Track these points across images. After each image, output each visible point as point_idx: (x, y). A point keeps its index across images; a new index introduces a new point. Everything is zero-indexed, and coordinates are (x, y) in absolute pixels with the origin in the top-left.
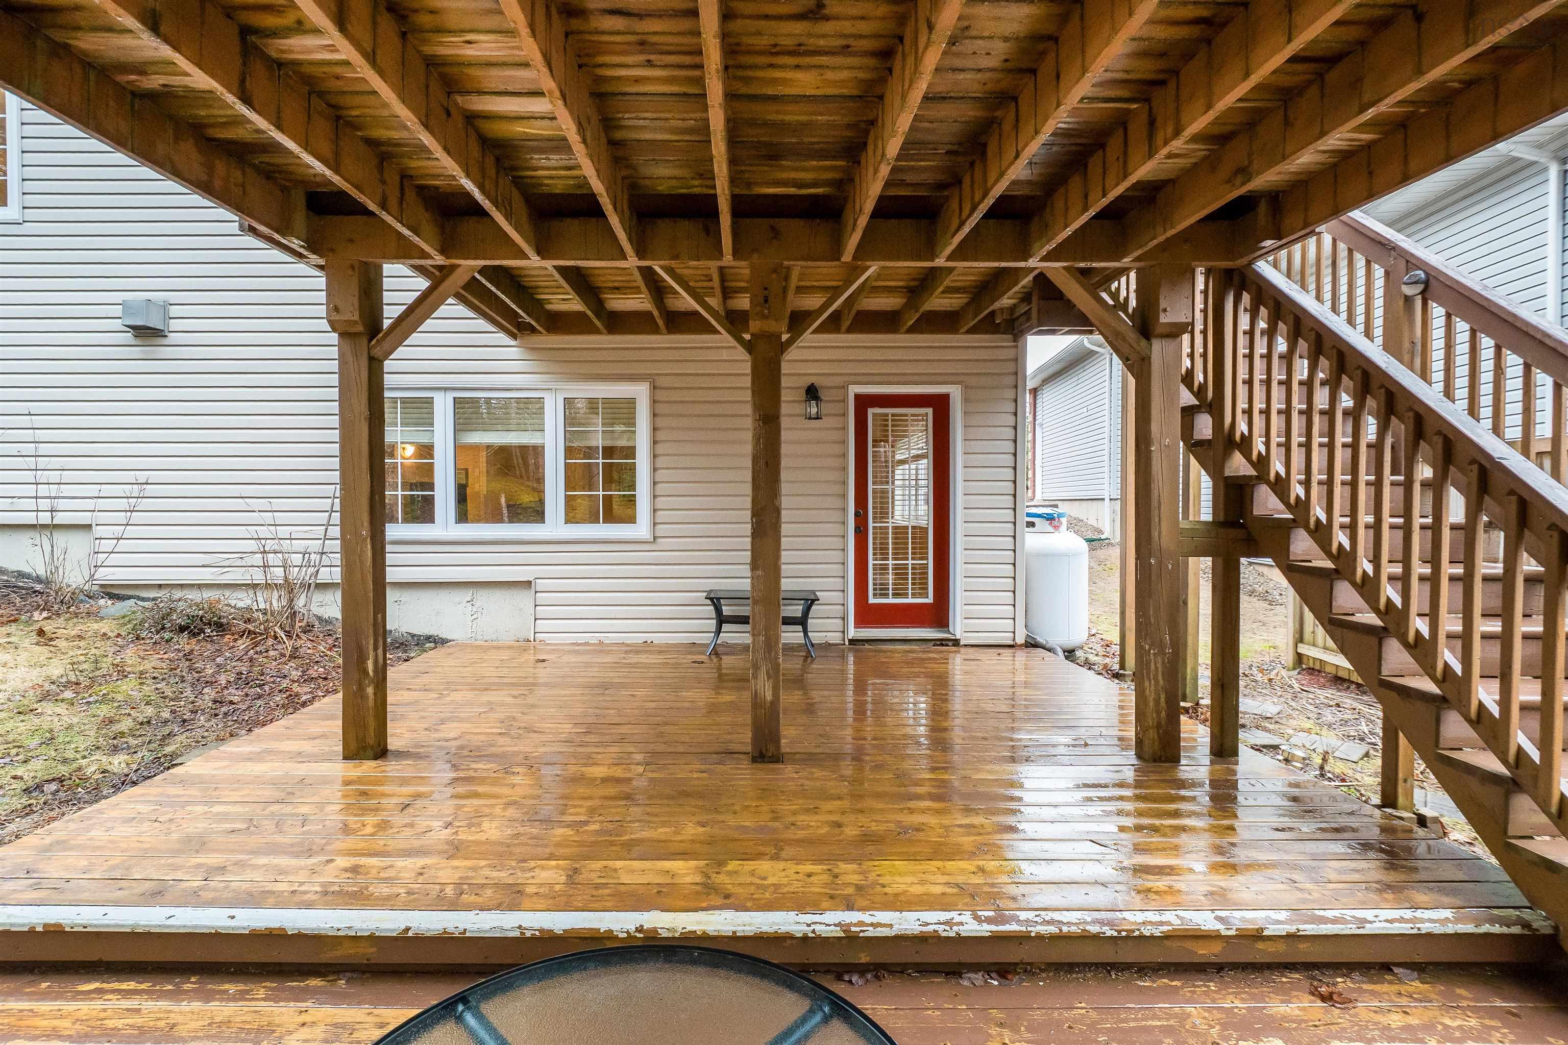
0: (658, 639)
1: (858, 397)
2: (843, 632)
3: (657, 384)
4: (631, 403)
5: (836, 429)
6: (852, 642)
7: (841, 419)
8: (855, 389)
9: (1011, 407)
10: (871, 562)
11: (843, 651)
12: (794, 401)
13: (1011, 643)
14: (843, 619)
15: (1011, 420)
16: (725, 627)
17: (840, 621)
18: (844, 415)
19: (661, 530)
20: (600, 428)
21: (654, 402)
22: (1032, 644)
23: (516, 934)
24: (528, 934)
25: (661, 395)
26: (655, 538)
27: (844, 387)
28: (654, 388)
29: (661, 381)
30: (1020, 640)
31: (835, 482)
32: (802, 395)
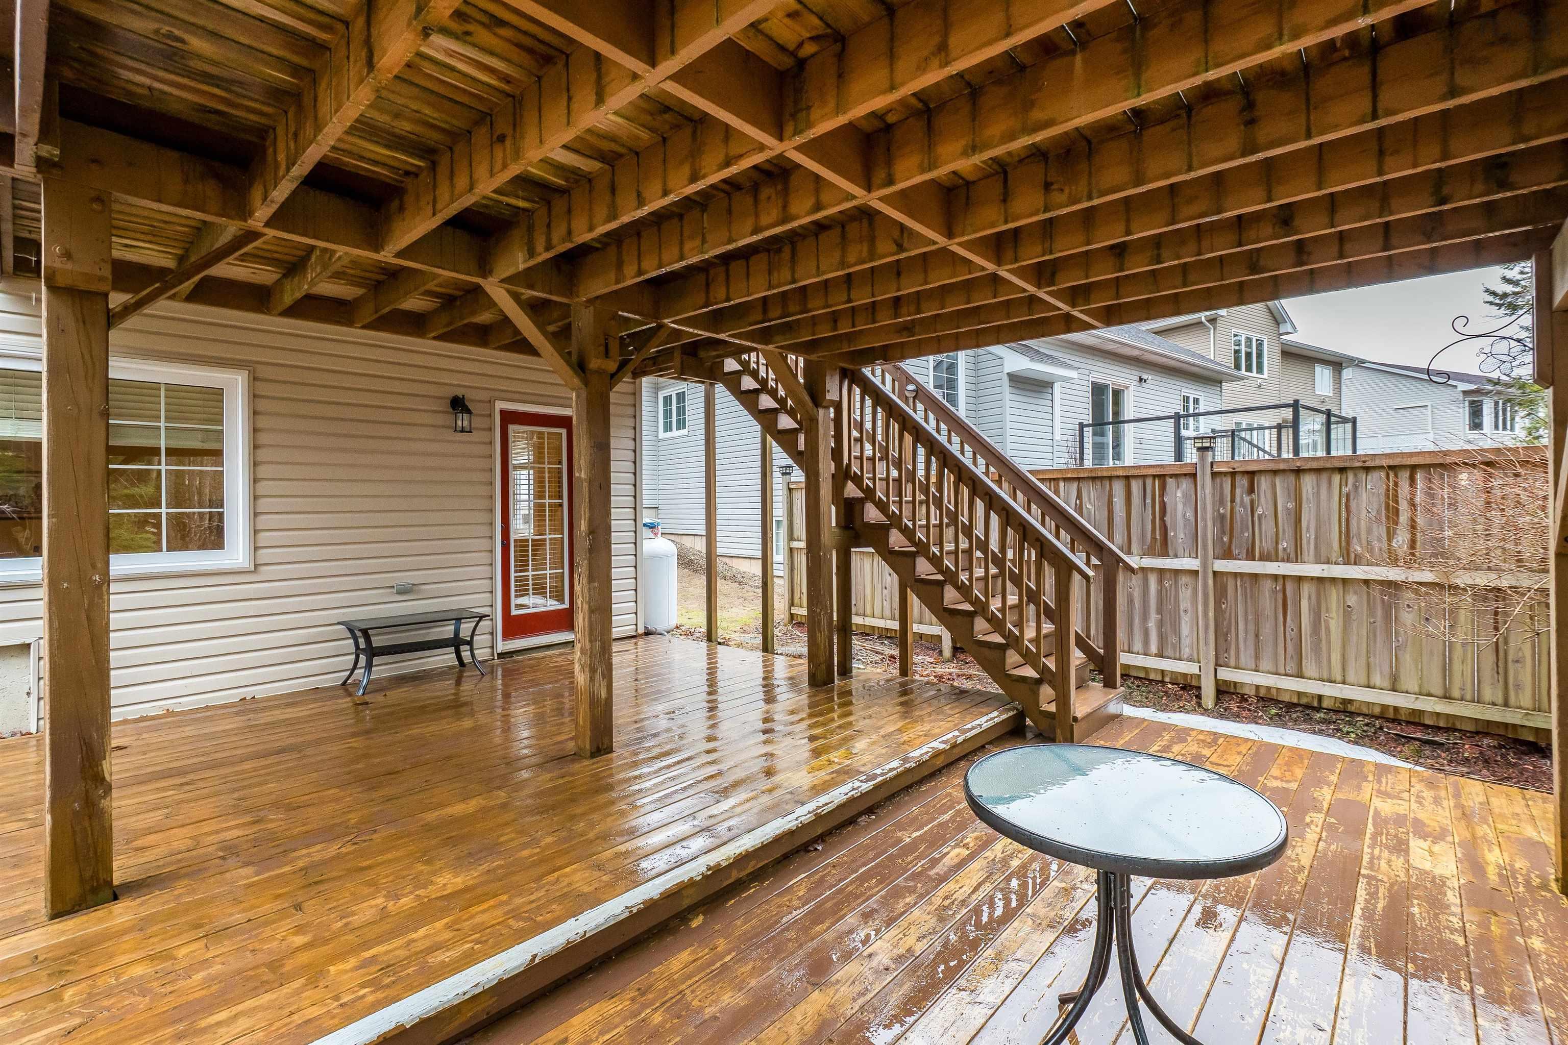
0: (260, 692)
1: (503, 413)
2: (492, 647)
3: (260, 375)
4: (216, 395)
5: (484, 443)
6: (501, 655)
7: (487, 433)
8: (501, 405)
9: (631, 433)
10: (513, 575)
11: (493, 666)
12: (440, 412)
13: (634, 633)
14: (492, 634)
15: (631, 444)
16: (376, 660)
17: (489, 637)
18: (490, 429)
19: (265, 555)
20: (162, 424)
21: (254, 397)
22: (648, 633)
23: (627, 914)
24: (635, 910)
25: (264, 389)
26: (256, 566)
27: (491, 402)
28: (254, 379)
29: (263, 372)
30: (641, 630)
31: (482, 497)
32: (446, 406)
